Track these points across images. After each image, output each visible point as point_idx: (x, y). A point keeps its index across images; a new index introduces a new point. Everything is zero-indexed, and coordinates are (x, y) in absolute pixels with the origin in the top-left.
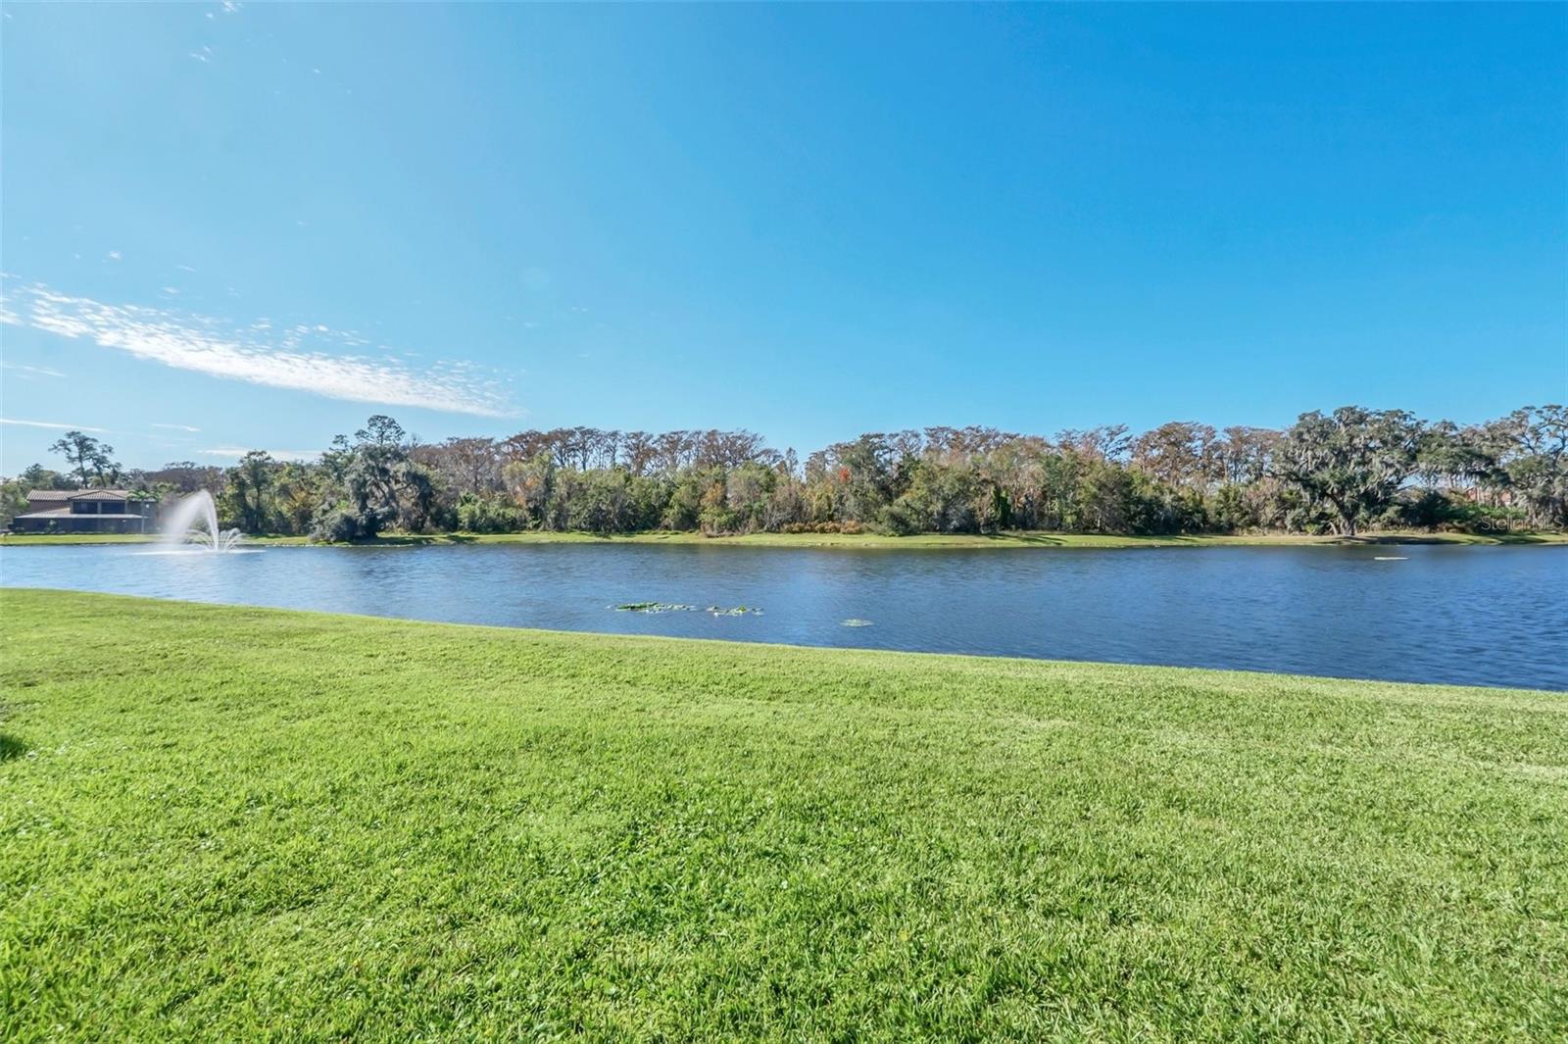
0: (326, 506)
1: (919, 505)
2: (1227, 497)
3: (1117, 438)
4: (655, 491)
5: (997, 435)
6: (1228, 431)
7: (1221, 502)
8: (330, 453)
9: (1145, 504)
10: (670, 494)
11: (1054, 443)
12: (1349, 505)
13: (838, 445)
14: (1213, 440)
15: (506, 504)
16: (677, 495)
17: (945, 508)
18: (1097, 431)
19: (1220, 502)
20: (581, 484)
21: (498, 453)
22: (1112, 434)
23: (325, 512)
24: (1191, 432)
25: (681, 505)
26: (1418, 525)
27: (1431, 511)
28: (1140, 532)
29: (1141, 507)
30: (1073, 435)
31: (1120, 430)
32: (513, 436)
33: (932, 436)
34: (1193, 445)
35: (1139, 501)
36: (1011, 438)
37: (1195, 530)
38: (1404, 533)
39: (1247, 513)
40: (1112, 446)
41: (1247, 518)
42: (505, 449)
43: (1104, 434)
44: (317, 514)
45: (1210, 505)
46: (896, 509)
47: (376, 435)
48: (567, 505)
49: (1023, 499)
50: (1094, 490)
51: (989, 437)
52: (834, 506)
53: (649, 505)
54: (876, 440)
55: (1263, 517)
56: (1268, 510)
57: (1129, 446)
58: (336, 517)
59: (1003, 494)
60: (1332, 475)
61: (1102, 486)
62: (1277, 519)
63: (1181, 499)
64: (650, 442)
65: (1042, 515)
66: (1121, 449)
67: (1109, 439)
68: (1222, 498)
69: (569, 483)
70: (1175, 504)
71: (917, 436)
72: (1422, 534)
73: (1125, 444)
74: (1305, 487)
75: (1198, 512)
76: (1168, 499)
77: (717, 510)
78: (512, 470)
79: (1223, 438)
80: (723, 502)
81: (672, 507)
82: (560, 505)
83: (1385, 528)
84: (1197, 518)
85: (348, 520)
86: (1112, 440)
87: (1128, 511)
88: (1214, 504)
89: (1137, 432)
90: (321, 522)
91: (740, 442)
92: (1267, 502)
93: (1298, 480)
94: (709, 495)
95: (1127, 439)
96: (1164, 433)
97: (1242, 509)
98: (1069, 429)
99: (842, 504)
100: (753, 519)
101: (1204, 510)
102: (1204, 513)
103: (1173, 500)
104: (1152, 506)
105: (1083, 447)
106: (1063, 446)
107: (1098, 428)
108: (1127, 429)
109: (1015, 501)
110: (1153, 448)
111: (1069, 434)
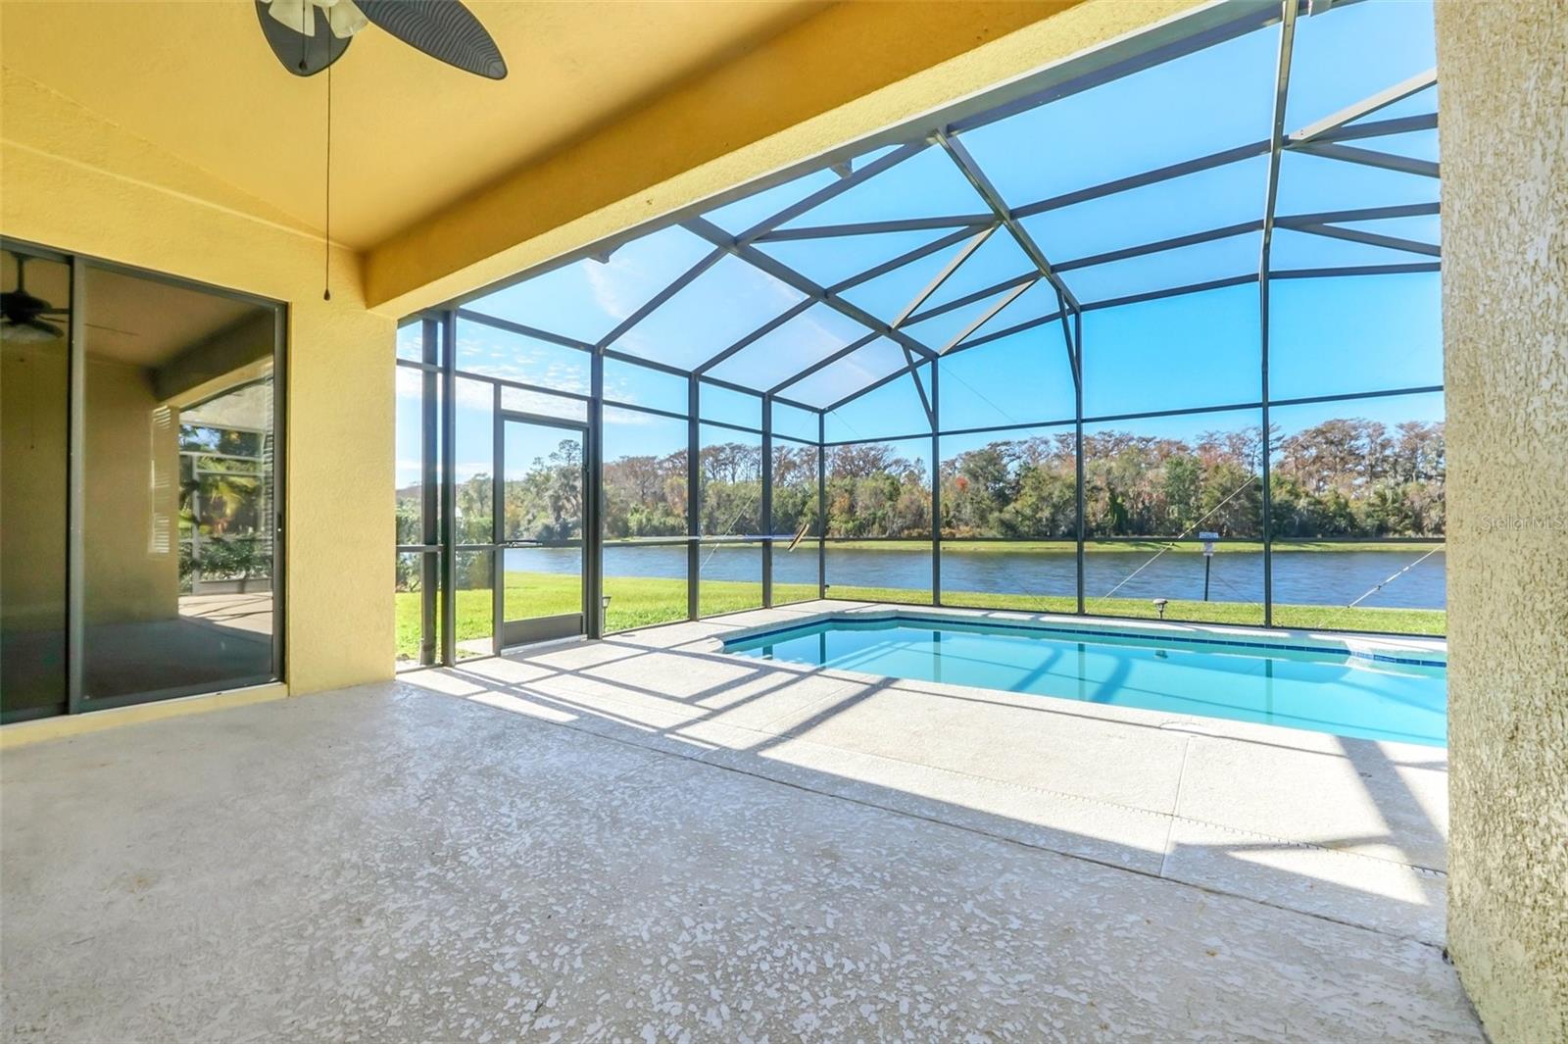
0: (530, 517)
1: (1028, 512)
2: (1384, 500)
4: (791, 501)
5: (1132, 439)
6: (1400, 427)
7: (1373, 505)
9: (1276, 508)
10: (804, 503)
11: (1193, 444)
13: (968, 454)
14: (1383, 437)
15: (668, 513)
16: (810, 503)
17: (1053, 514)
18: (1244, 432)
20: (729, 496)
21: (661, 468)
23: (529, 522)
24: (1357, 429)
25: (814, 514)
30: (1215, 437)
32: (672, 453)
33: (1062, 442)
34: (1359, 443)
35: (1270, 505)
36: (1148, 441)
37: (1339, 534)
39: (1407, 516)
41: (1407, 521)
42: (666, 465)
43: (1252, 434)
44: (524, 524)
45: (1359, 508)
46: (1006, 516)
47: (565, 456)
48: (717, 514)
49: (1140, 506)
51: (1122, 441)
52: (952, 514)
53: (786, 514)
54: (1003, 448)
57: (1281, 446)
58: (538, 525)
59: (1119, 500)
61: (1225, 492)
63: (1319, 502)
64: (790, 456)
65: (1161, 521)
67: (1257, 439)
68: (1377, 501)
69: (719, 495)
70: (1311, 508)
71: (1046, 442)
75: (1343, 516)
76: (1303, 503)
77: (844, 517)
78: (672, 484)
79: (1394, 434)
80: (851, 509)
81: (805, 515)
82: (711, 513)
84: (1341, 522)
85: (547, 528)
87: (1257, 515)
88: (1365, 508)
89: (1291, 432)
90: (527, 530)
91: (873, 453)
92: (1433, 505)
94: (837, 504)
96: (1319, 432)
97: (1400, 511)
98: (1214, 430)
99: (960, 512)
100: (876, 526)
101: (1350, 514)
102: (1351, 518)
103: (1310, 504)
104: (1284, 511)
105: (1226, 449)
106: (1203, 448)
107: (1244, 427)
108: (1278, 428)
109: (1132, 507)
110: (1306, 448)
111: (1211, 436)
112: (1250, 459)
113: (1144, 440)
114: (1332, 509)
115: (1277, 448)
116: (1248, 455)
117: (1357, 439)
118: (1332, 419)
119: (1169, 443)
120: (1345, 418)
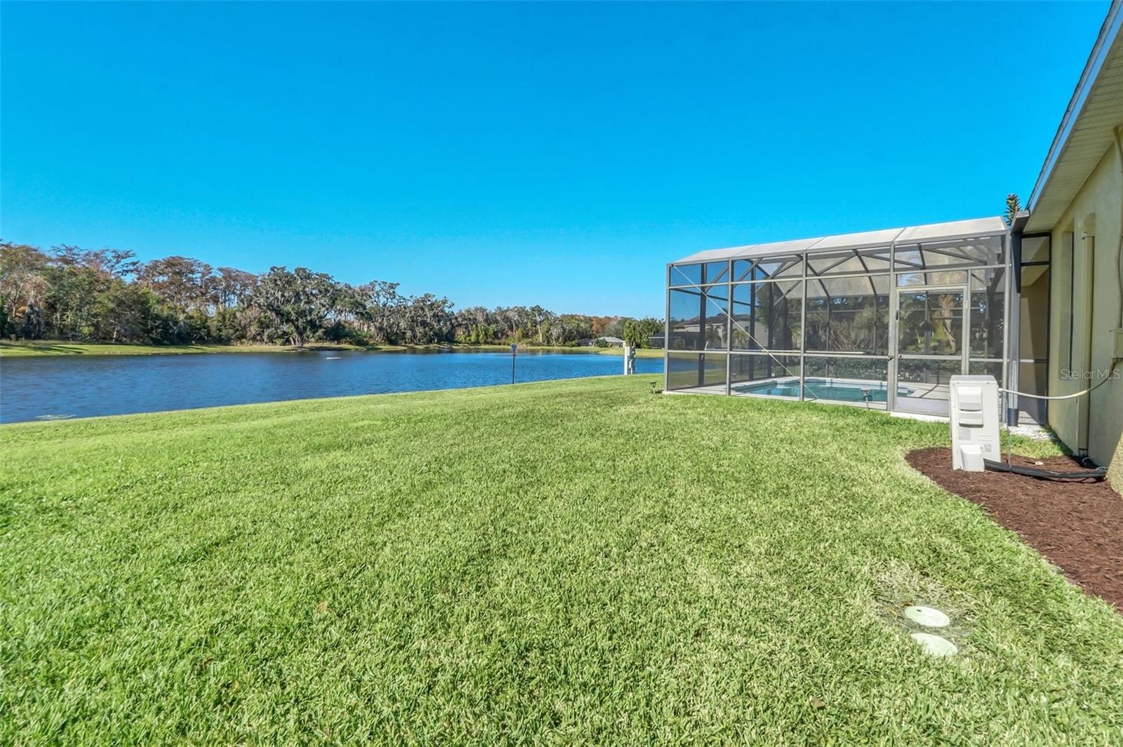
2: (224, 318)
3: (123, 261)
6: (221, 270)
9: (161, 320)
12: (301, 327)
14: (210, 275)
18: (103, 252)
19: (219, 321)
22: (119, 257)
24: (192, 266)
26: (332, 340)
27: (337, 333)
28: (157, 343)
29: (158, 322)
30: (75, 251)
31: (127, 255)
34: (194, 276)
35: (157, 317)
37: (202, 341)
38: (326, 344)
39: (237, 330)
40: (119, 268)
41: (238, 333)
43: (110, 255)
45: (213, 325)
50: (111, 305)
55: (248, 334)
56: (252, 328)
57: (136, 270)
60: (293, 309)
61: (120, 303)
62: (258, 334)
63: (191, 317)
65: (49, 324)
66: (127, 271)
67: (115, 260)
68: (220, 318)
70: (188, 321)
72: (334, 345)
73: (131, 267)
74: (277, 314)
75: (205, 328)
76: (181, 317)
79: (217, 275)
83: (317, 341)
84: (203, 332)
86: (118, 262)
87: (145, 325)
88: (215, 323)
89: (145, 260)
92: (251, 323)
93: (273, 310)
95: (134, 264)
96: (170, 264)
97: (234, 327)
98: (70, 244)
102: (208, 329)
104: (166, 323)
106: (61, 259)
107: (103, 249)
108: (134, 255)
115: (132, 271)
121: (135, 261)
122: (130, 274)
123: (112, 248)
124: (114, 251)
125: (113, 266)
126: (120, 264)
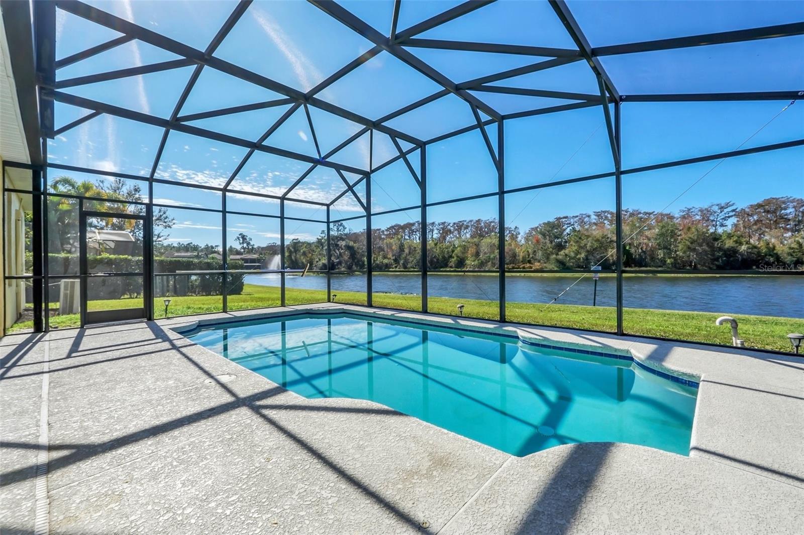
0: (318, 260)
1: (572, 254)
3: (726, 210)
4: (446, 250)
5: (640, 213)
8: (320, 238)
9: (725, 251)
10: (453, 251)
11: (677, 215)
13: (545, 223)
15: (385, 257)
16: (456, 251)
17: (587, 256)
18: (711, 207)
20: (415, 248)
21: (383, 235)
22: (722, 208)
23: (317, 262)
24: (785, 203)
25: (458, 257)
29: (721, 253)
30: (692, 210)
33: (598, 216)
34: (788, 211)
36: (650, 214)
40: (722, 215)
42: (386, 233)
43: (716, 208)
44: (315, 262)
46: (560, 257)
47: (336, 229)
48: (408, 257)
49: (640, 251)
50: (688, 243)
51: (634, 214)
52: (531, 256)
53: (444, 257)
54: (564, 220)
57: (735, 215)
58: (320, 263)
59: (627, 248)
63: (755, 248)
64: (449, 226)
65: (653, 259)
66: (729, 217)
67: (719, 211)
68: (796, 246)
69: (410, 247)
70: (749, 251)
71: (589, 216)
73: (731, 214)
75: (771, 255)
76: (744, 248)
77: (473, 259)
78: (386, 243)
80: (477, 254)
81: (453, 258)
82: (406, 257)
84: (770, 259)
85: (324, 265)
86: (721, 212)
87: (713, 255)
88: (786, 249)
89: (741, 206)
90: (316, 266)
91: (493, 224)
94: (469, 252)
95: (733, 211)
96: (759, 206)
99: (535, 255)
100: (490, 263)
101: (776, 254)
103: (748, 248)
105: (698, 217)
106: (684, 217)
107: (710, 205)
108: (733, 204)
109: (636, 251)
110: (752, 215)
111: (689, 210)
112: (714, 223)
113: (647, 213)
114: (764, 251)
115: (732, 216)
116: (713, 221)
117: (785, 209)
118: (769, 198)
119: (662, 214)
120: (777, 197)
121: (735, 208)
122: (731, 218)
123: (716, 202)
124: (718, 205)
125: (718, 215)
126: (723, 213)
